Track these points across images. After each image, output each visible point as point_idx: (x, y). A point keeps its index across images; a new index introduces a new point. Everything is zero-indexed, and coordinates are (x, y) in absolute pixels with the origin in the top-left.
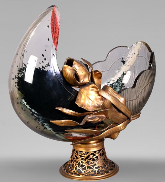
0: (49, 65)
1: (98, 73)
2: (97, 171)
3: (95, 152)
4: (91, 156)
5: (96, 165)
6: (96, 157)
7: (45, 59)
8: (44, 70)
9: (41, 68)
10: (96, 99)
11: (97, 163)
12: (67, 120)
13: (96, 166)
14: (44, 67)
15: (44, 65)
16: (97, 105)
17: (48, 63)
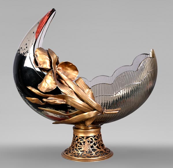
0: (28, 52)
1: (71, 64)
2: (80, 154)
3: (83, 137)
4: (79, 140)
5: (81, 148)
6: (83, 142)
7: (27, 47)
8: (24, 55)
9: (23, 53)
10: (51, 83)
11: (82, 147)
12: (36, 99)
13: (81, 150)
14: (25, 53)
15: (25, 51)
16: (50, 88)
17: (28, 51)
